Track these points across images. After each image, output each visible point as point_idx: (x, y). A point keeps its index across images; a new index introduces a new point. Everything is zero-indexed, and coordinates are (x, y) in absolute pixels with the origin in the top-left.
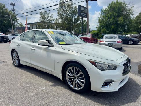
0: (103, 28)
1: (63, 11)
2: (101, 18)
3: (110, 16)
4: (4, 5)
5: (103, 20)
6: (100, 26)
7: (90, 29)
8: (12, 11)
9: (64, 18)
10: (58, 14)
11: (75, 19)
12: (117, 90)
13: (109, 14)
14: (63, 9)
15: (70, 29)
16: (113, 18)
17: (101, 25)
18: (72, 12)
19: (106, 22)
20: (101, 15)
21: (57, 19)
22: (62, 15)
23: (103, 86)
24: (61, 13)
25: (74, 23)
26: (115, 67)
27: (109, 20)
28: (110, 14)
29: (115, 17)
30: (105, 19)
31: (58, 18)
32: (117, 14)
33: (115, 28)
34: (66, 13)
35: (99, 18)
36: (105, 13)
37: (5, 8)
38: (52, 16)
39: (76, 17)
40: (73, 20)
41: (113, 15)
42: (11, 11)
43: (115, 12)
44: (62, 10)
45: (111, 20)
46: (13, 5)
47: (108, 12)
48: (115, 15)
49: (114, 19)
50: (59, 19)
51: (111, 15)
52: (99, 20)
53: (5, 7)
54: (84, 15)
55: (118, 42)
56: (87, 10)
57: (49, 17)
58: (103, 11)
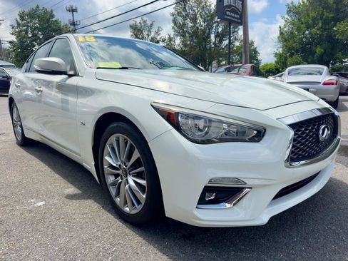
0: (291, 55)
1: (187, 15)
2: (285, 29)
3: (311, 22)
4: (52, 11)
5: (292, 33)
6: (283, 50)
7: (258, 62)
8: (71, 24)
9: (189, 33)
10: (173, 25)
11: (217, 35)
12: (263, 219)
13: (308, 16)
14: (186, 11)
15: (205, 61)
16: (320, 25)
17: (286, 46)
18: (208, 16)
19: (301, 39)
20: (286, 21)
21: (172, 36)
22: (184, 25)
23: (202, 201)
24: (180, 20)
25: (214, 44)
26: (259, 132)
27: (310, 33)
28: (313, 14)
29: (326, 22)
30: (299, 30)
31: (172, 34)
32: (332, 15)
33: (325, 52)
34: (194, 20)
35: (280, 28)
36: (298, 13)
37: (54, 19)
38: (159, 30)
39: (220, 30)
40: (213, 36)
41: (319, 17)
42: (66, 25)
43: (327, 7)
44: (184, 13)
45: (314, 30)
46: (73, 11)
47: (307, 10)
48: (327, 17)
49: (323, 29)
50: (177, 35)
51: (314, 19)
52: (281, 33)
53: (52, 16)
54: (234, 17)
55: (325, 84)
56: (242, 4)
57: (153, 34)
58: (292, 10)
